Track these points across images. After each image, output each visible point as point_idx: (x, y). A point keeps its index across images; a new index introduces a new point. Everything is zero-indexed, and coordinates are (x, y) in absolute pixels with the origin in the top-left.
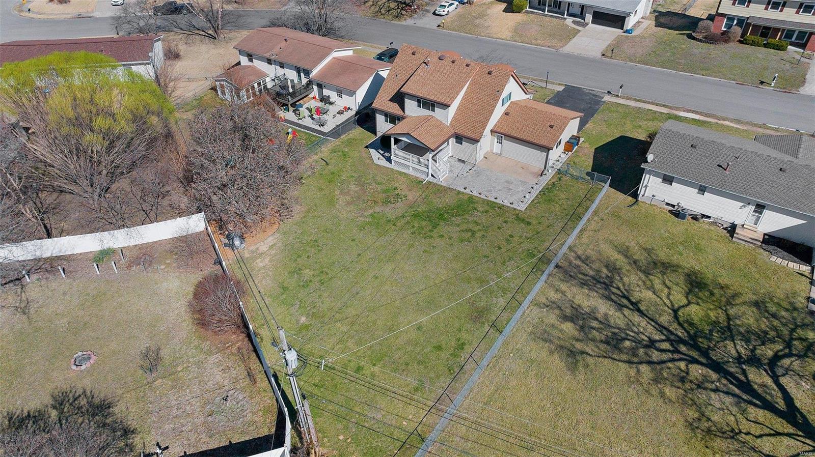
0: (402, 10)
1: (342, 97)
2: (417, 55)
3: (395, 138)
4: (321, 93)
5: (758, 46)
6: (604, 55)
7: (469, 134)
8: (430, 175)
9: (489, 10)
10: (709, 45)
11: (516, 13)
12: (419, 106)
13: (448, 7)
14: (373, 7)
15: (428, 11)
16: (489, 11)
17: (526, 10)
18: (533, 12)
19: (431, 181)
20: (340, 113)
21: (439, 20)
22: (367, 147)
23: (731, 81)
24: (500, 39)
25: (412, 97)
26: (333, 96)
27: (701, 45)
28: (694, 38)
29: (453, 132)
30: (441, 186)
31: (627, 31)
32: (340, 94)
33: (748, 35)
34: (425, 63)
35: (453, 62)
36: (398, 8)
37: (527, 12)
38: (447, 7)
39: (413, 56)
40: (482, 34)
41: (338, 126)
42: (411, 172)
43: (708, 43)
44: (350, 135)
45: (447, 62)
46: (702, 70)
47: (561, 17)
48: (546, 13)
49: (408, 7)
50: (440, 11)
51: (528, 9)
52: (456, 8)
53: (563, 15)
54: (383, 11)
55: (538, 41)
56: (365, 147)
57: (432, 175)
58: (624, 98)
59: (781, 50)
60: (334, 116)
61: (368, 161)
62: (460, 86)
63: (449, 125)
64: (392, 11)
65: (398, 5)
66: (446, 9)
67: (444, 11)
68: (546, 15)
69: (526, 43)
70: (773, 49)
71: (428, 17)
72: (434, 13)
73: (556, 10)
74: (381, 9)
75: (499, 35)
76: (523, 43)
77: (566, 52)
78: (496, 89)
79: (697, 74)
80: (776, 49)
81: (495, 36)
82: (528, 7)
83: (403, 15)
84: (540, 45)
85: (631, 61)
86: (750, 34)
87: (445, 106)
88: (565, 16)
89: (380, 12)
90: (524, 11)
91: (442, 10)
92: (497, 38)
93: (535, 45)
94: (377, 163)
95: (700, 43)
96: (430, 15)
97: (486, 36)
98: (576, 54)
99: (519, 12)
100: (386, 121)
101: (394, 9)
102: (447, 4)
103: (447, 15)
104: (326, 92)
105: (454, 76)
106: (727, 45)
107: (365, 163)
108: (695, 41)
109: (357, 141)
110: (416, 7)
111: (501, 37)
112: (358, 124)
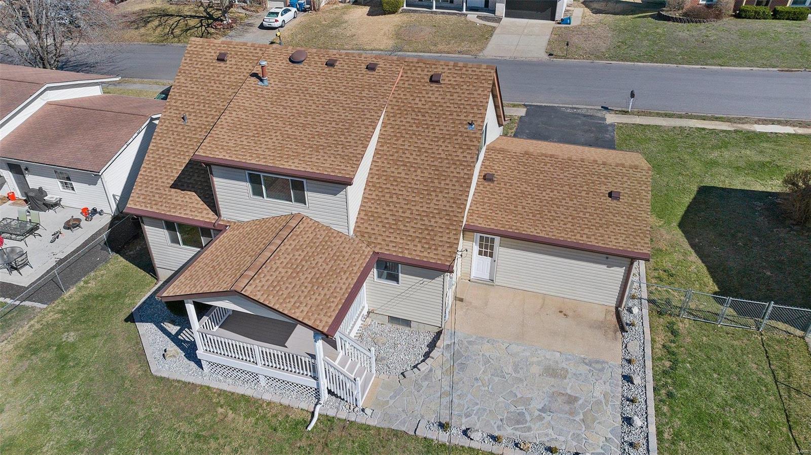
0: (208, 27)
1: (73, 189)
2: (230, 61)
3: (196, 304)
4: (23, 184)
5: (764, 19)
6: (551, 55)
7: (416, 252)
8: (325, 395)
9: (345, 15)
10: (694, 24)
11: (389, 14)
12: (257, 192)
13: (282, 15)
14: (160, 29)
15: (250, 25)
16: (346, 17)
17: (403, 9)
18: (414, 10)
19: (331, 413)
20: (72, 225)
21: (271, 35)
22: (131, 319)
23: (769, 69)
24: (378, 50)
25: (233, 170)
26: (53, 188)
27: (682, 26)
28: (668, 19)
29: (368, 251)
30: (367, 428)
31: (563, 21)
32: (67, 180)
33: (744, 5)
34: (255, 75)
35: (330, 64)
36: (202, 26)
37: (404, 11)
38: (280, 14)
39: (222, 64)
40: (347, 47)
41: (60, 262)
42: (264, 392)
43: (693, 22)
44: (92, 284)
45: (313, 66)
46: (713, 58)
47: (459, 14)
48: (434, 9)
49: (217, 23)
50: (270, 21)
51: (405, 7)
52: (294, 18)
53: (461, 9)
54: (177, 31)
55: (440, 47)
56: (126, 320)
57: (330, 392)
58: (639, 114)
59: (800, 20)
60: (56, 236)
61: (134, 370)
62: (366, 122)
63: (352, 233)
64: (192, 31)
65: (201, 21)
66: (280, 18)
67: (276, 21)
68: (435, 13)
69: (421, 52)
70: (788, 19)
71: (253, 32)
72: (262, 27)
73: (449, 5)
74: (173, 29)
75: (375, 45)
76: (416, 52)
77: (491, 57)
78: (462, 117)
79: (711, 65)
80: (793, 19)
81: (368, 47)
82: (405, 5)
83: (211, 34)
84: (445, 52)
85: (598, 58)
86: (745, 5)
87: (338, 184)
88: (464, 11)
89: (172, 33)
90: (400, 10)
91: (272, 19)
92: (372, 50)
93: (437, 53)
94: (159, 375)
95: (680, 24)
96: (256, 29)
97: (353, 49)
98: (508, 58)
99: (394, 13)
100: (175, 240)
101: (194, 27)
102: (280, 11)
103: (281, 27)
104: (34, 182)
105: (342, 98)
106: (720, 22)
107: (123, 378)
108: (671, 23)
109: (107, 303)
110: (230, 21)
111: (377, 47)
112: (112, 250)
